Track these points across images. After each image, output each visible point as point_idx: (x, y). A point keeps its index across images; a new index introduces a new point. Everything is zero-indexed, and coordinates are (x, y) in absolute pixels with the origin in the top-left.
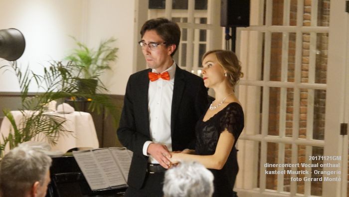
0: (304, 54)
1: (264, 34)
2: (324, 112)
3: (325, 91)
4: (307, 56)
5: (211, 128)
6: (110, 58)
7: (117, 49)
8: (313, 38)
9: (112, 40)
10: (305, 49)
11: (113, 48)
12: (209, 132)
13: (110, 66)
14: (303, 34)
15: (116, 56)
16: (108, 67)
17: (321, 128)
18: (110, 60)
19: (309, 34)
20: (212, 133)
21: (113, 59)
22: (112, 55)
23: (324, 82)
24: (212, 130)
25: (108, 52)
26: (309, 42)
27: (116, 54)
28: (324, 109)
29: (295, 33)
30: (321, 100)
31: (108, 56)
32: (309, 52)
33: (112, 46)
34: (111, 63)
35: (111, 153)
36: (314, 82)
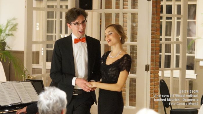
0: (124, 25)
1: (101, 14)
2: (136, 59)
3: (137, 46)
4: (126, 26)
5: (115, 68)
6: (13, 29)
7: (17, 24)
8: (129, 16)
9: (14, 19)
10: (125, 22)
11: (15, 23)
12: (113, 71)
13: (13, 34)
14: (124, 14)
15: (17, 28)
16: (12, 35)
17: (135, 68)
18: (13, 30)
19: (127, 14)
20: (115, 71)
21: (15, 30)
22: (14, 28)
23: (136, 41)
24: (115, 70)
25: (12, 26)
26: (127, 18)
27: (17, 27)
28: (136, 56)
29: (119, 13)
30: (134, 51)
31: (12, 28)
32: (127, 24)
33: (14, 22)
34: (14, 32)
35: (12, 84)
36: (130, 41)
